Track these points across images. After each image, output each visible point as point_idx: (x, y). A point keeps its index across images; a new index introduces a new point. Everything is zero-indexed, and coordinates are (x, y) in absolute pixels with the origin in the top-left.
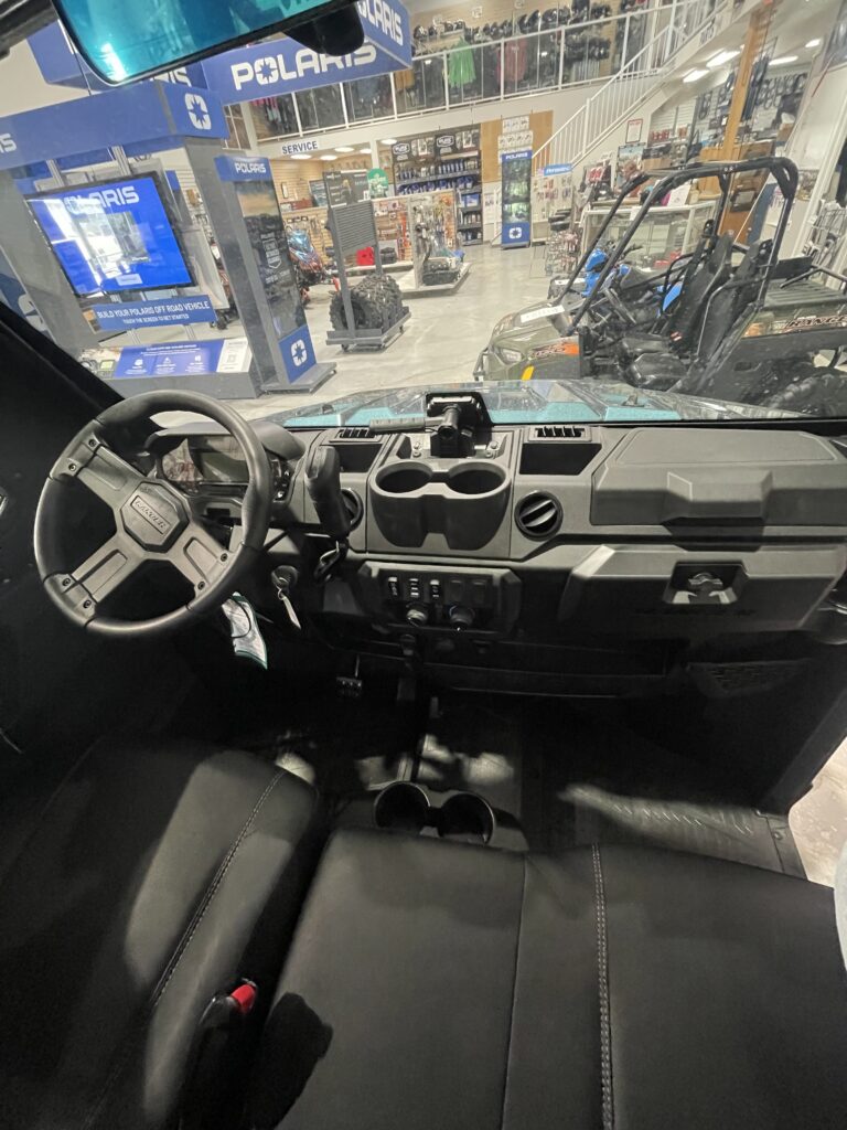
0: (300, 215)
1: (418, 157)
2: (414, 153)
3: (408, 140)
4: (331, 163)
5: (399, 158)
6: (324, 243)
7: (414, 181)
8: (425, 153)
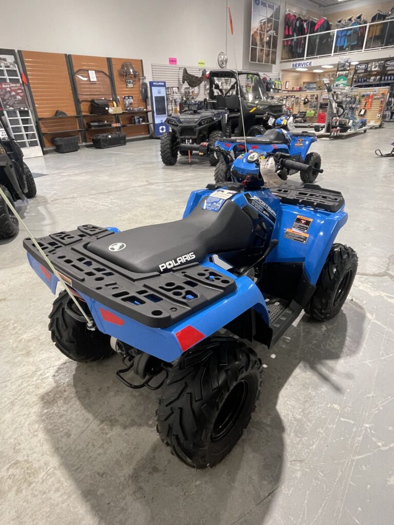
0: (291, 95)
1: (371, 71)
2: (369, 69)
3: (367, 63)
4: (319, 74)
5: (358, 72)
6: (300, 110)
7: (364, 84)
8: (377, 69)
